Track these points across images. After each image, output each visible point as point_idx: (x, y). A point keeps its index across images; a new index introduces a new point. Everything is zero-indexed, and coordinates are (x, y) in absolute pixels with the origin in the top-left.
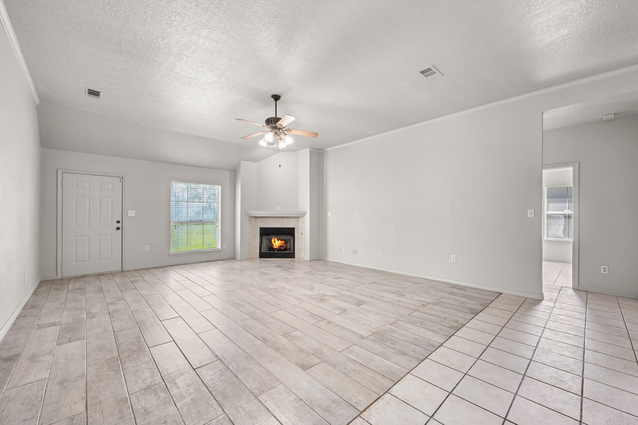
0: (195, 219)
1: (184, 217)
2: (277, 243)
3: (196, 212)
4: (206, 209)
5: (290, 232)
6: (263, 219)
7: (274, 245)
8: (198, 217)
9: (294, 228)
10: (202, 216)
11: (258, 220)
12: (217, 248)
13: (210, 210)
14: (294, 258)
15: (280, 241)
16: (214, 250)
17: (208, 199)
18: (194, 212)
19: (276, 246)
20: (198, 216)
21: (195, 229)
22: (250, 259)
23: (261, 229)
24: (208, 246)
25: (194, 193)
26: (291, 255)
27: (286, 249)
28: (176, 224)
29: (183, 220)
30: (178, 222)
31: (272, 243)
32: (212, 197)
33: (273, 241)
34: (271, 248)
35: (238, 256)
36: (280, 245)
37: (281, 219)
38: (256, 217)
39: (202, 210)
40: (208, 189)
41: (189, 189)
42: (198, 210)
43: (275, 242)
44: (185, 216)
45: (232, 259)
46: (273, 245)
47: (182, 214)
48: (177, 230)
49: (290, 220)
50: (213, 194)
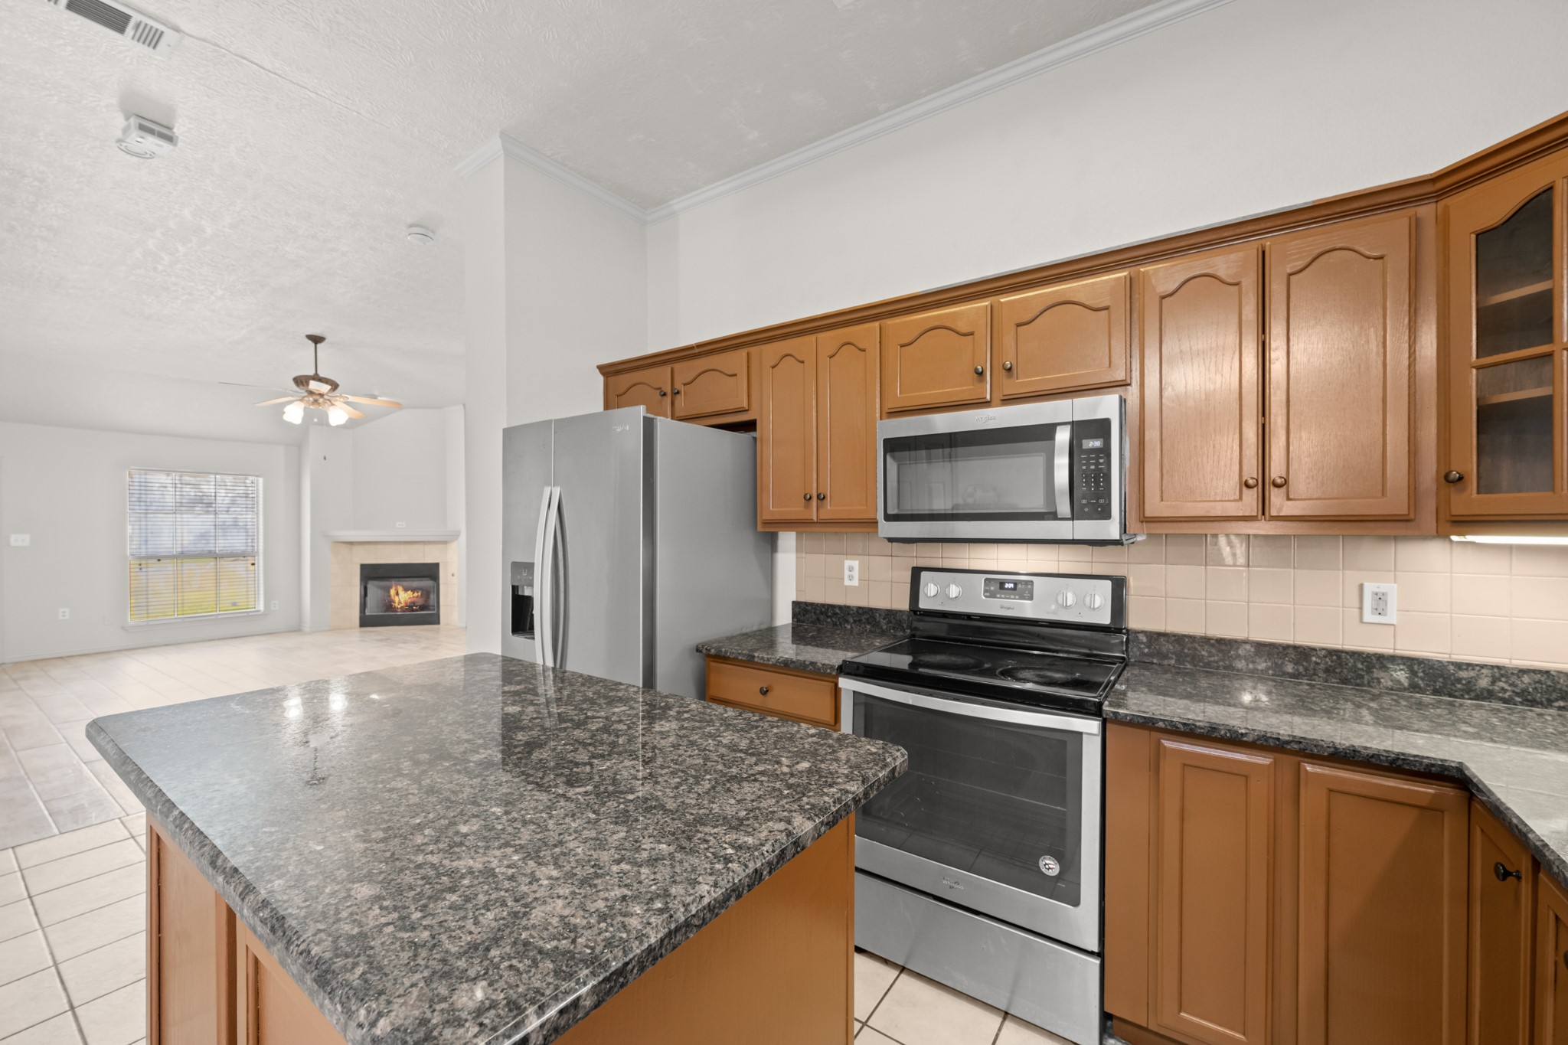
0: (195, 549)
1: (166, 546)
2: (402, 596)
3: (198, 534)
4: (224, 527)
5: (429, 572)
6: (367, 547)
7: (397, 599)
8: (203, 545)
9: (437, 565)
10: (213, 541)
11: (356, 548)
12: (256, 609)
13: (236, 530)
14: (439, 623)
15: (409, 592)
16: (245, 614)
17: (231, 506)
18: (193, 534)
19: (400, 603)
20: (203, 542)
21: (197, 571)
22: (336, 629)
23: (363, 567)
24: (230, 605)
25: (193, 494)
26: (434, 620)
27: (423, 608)
28: (143, 562)
29: (162, 551)
30: (148, 557)
31: (390, 596)
32: (240, 501)
33: (393, 592)
34: (389, 606)
35: (307, 626)
36: (409, 601)
37: (408, 547)
38: (351, 543)
39: (213, 531)
40: (229, 484)
41: (179, 486)
42: (202, 531)
43: (397, 594)
44: (167, 542)
45: (295, 631)
46: (394, 602)
47: (158, 539)
48: (144, 574)
49: (428, 548)
50: (244, 495)
